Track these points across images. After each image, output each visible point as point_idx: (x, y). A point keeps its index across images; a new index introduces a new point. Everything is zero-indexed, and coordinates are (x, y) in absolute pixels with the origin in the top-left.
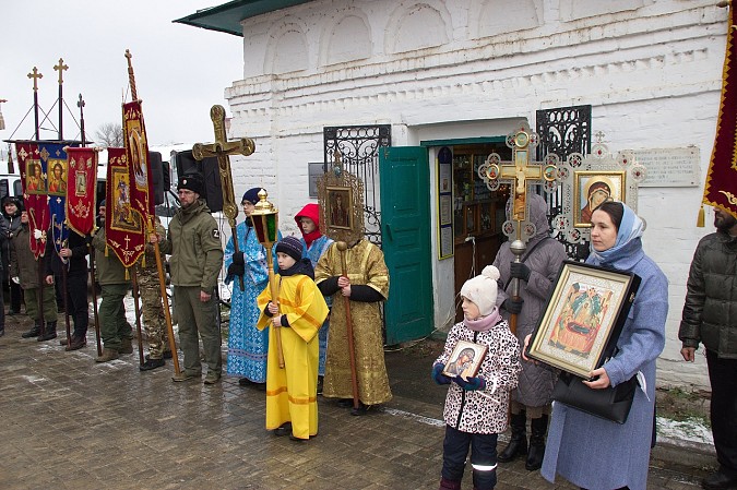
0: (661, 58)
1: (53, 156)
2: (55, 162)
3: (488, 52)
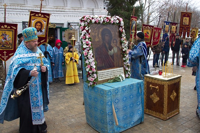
3: (58, 10)
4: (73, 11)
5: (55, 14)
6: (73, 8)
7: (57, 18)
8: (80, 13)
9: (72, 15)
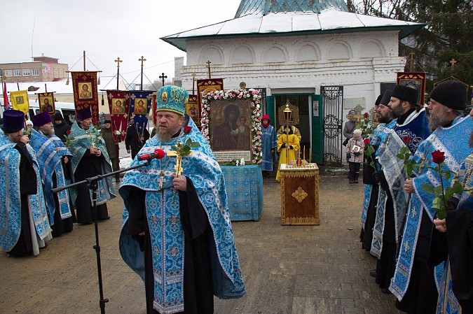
0: (355, 73)
1: (138, 97)
2: (139, 100)
3: (303, 66)
4: (332, 65)
5: (299, 74)
6: (332, 61)
7: (302, 79)
8: (345, 68)
9: (329, 72)
